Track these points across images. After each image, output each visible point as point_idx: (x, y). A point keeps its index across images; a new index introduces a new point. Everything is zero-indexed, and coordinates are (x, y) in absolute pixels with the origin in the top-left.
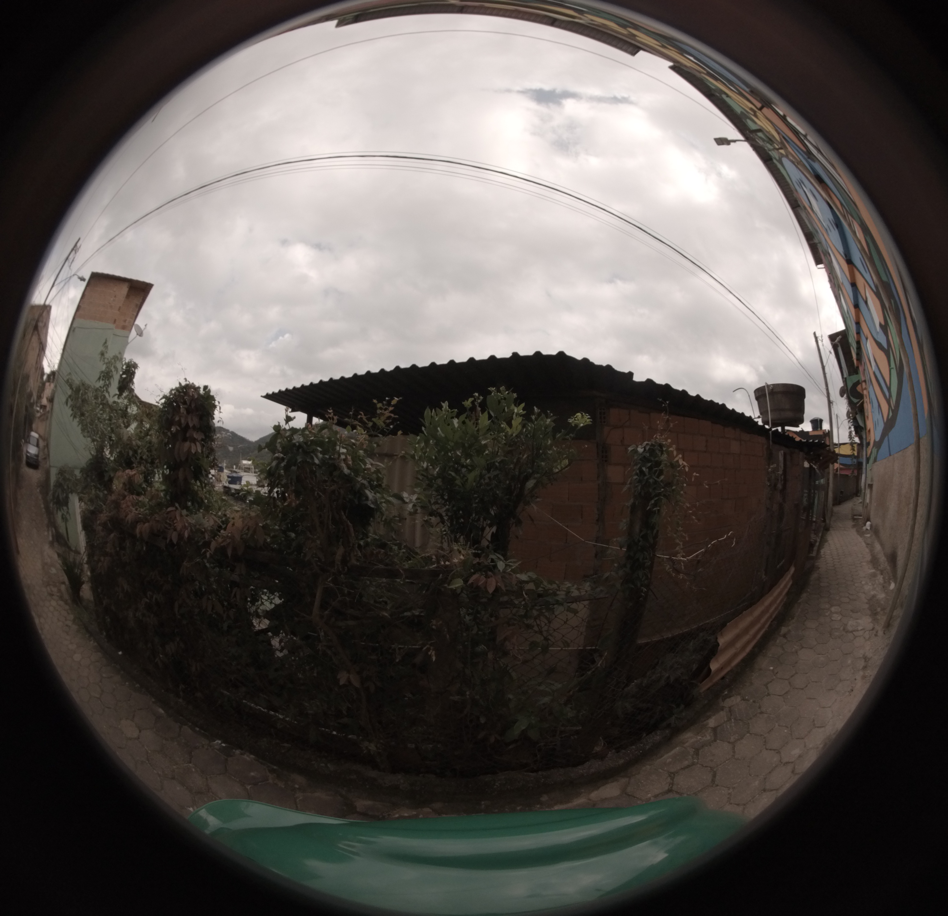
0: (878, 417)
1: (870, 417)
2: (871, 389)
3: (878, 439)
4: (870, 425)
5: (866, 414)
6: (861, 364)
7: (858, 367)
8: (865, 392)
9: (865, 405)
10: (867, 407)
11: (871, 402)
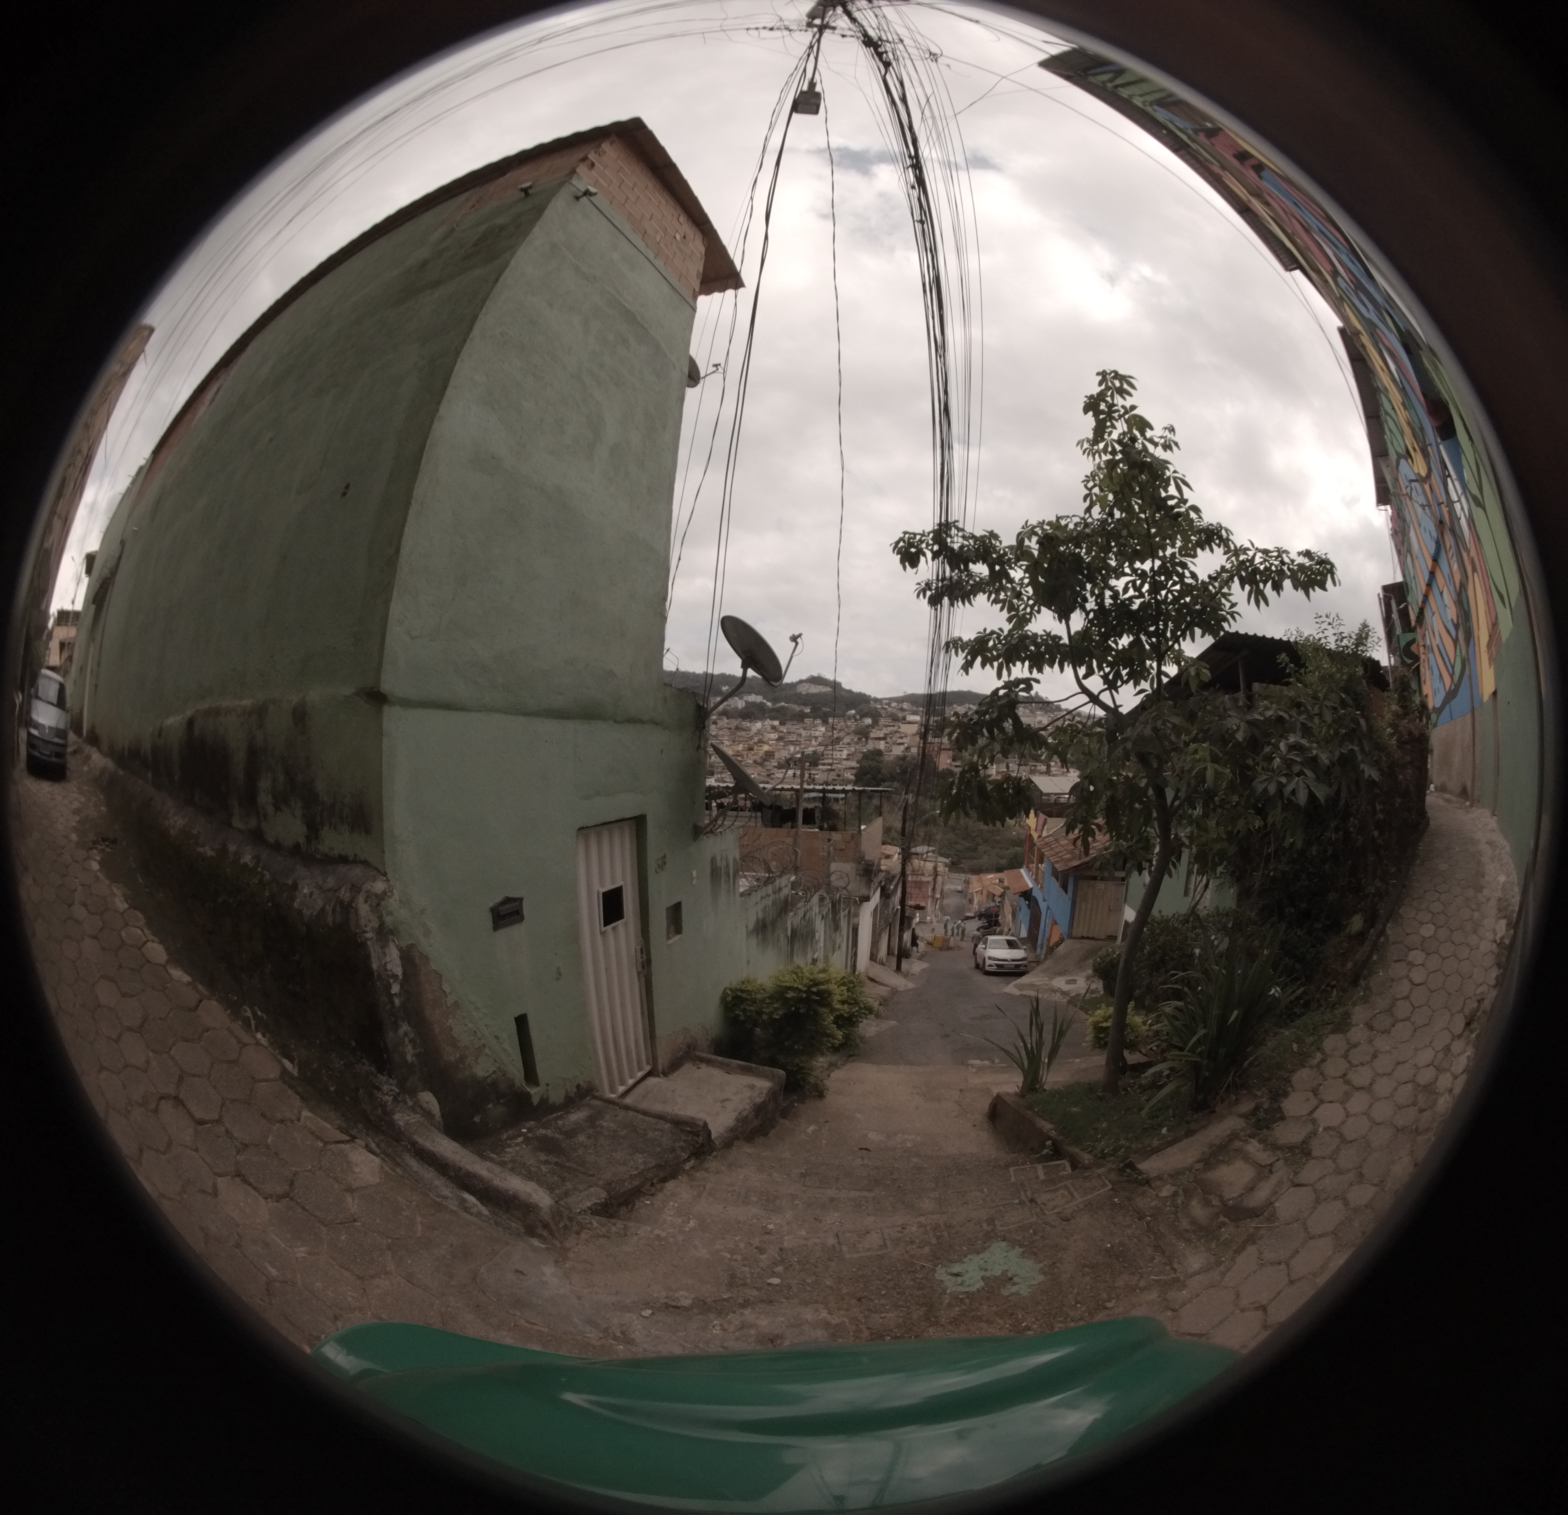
0: (1438, 684)
1: (1428, 682)
2: (1431, 656)
3: (1438, 706)
4: (1427, 689)
5: (1423, 678)
6: (1421, 627)
7: (1415, 628)
8: (1422, 657)
9: (1422, 669)
10: (1425, 672)
11: (1431, 668)
